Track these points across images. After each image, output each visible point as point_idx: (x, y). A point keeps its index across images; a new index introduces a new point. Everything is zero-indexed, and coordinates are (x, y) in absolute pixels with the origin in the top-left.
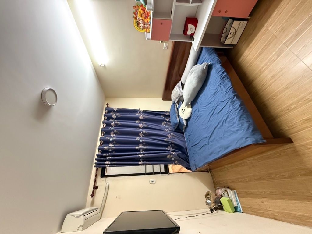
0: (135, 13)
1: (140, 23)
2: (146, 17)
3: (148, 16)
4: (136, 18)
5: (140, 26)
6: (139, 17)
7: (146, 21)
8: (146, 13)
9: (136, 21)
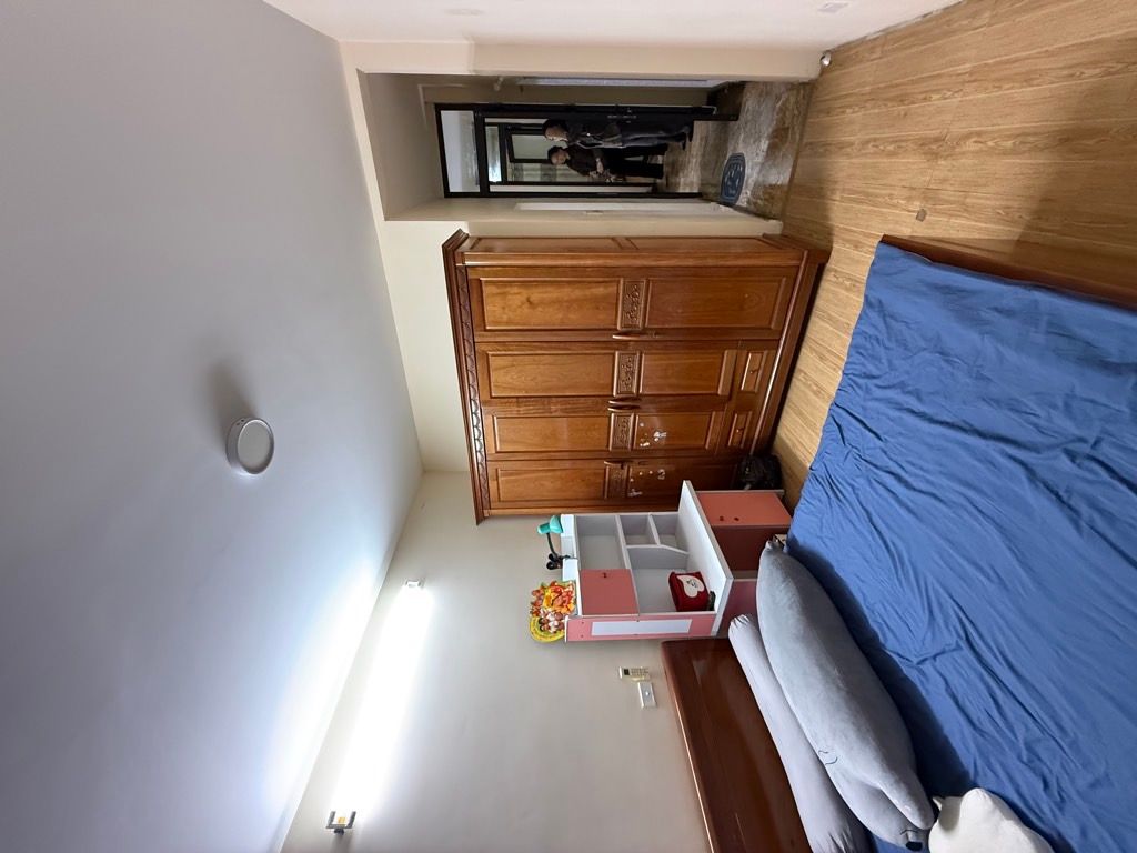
0: (534, 604)
1: (548, 621)
2: (564, 602)
3: (570, 598)
4: (537, 613)
5: (549, 628)
6: (545, 608)
7: (564, 610)
8: (564, 594)
9: (538, 618)
